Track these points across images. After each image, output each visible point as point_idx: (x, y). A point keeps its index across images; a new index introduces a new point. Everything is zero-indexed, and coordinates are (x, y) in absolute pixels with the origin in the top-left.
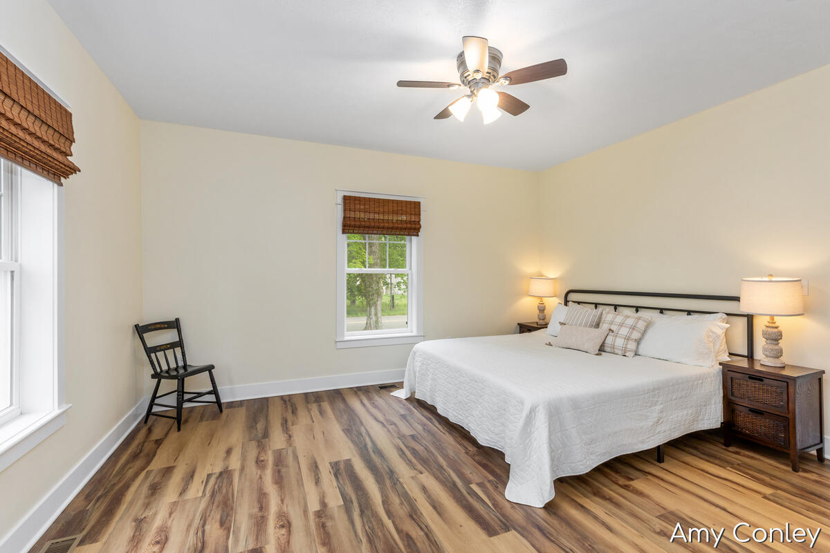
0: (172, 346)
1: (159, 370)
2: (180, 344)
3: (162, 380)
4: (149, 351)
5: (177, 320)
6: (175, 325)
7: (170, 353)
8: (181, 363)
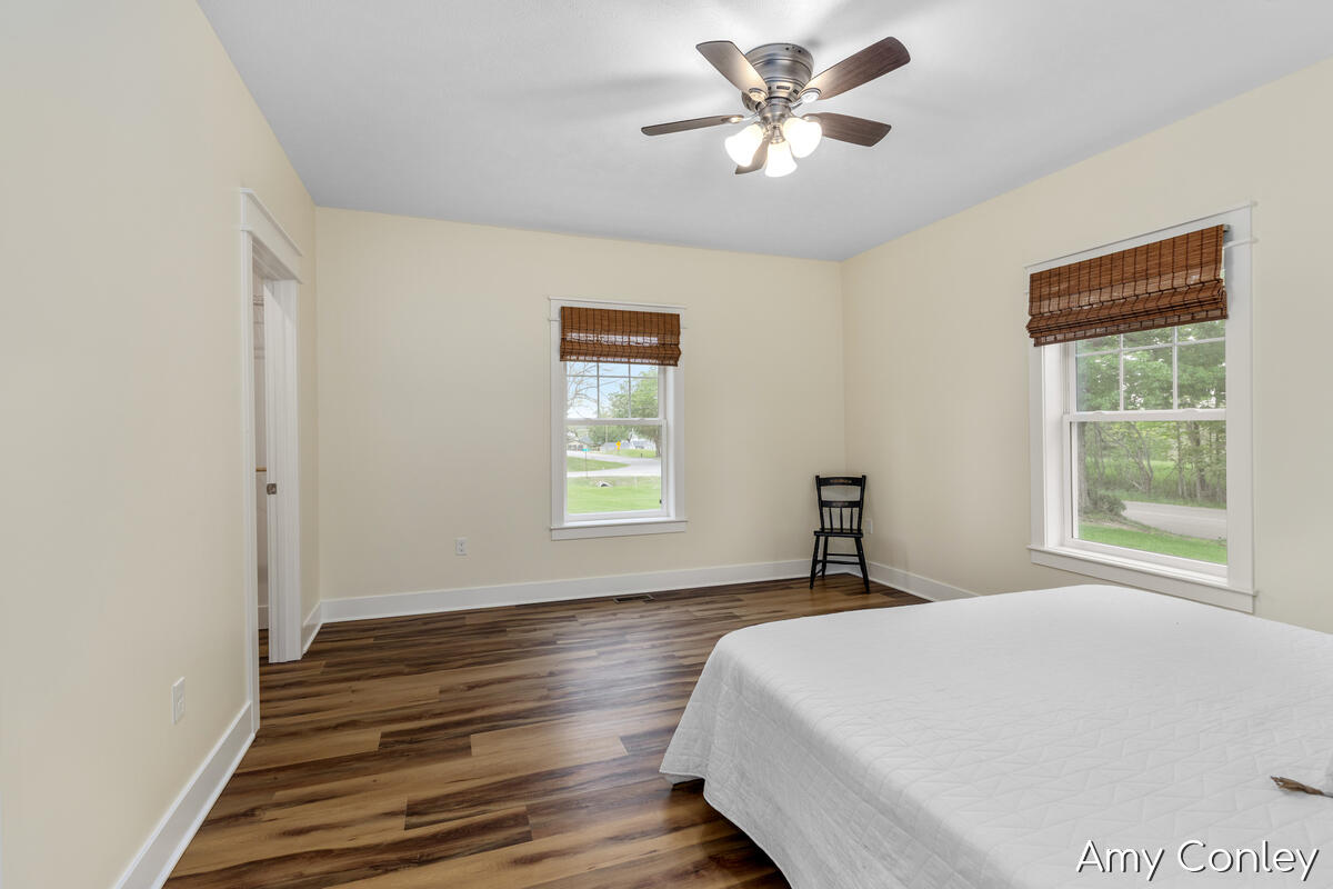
0: (852, 504)
1: (827, 525)
2: (859, 504)
3: (830, 538)
4: (823, 504)
5: (864, 477)
6: (860, 482)
7: (846, 511)
8: (855, 527)
